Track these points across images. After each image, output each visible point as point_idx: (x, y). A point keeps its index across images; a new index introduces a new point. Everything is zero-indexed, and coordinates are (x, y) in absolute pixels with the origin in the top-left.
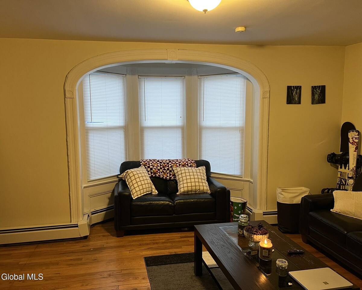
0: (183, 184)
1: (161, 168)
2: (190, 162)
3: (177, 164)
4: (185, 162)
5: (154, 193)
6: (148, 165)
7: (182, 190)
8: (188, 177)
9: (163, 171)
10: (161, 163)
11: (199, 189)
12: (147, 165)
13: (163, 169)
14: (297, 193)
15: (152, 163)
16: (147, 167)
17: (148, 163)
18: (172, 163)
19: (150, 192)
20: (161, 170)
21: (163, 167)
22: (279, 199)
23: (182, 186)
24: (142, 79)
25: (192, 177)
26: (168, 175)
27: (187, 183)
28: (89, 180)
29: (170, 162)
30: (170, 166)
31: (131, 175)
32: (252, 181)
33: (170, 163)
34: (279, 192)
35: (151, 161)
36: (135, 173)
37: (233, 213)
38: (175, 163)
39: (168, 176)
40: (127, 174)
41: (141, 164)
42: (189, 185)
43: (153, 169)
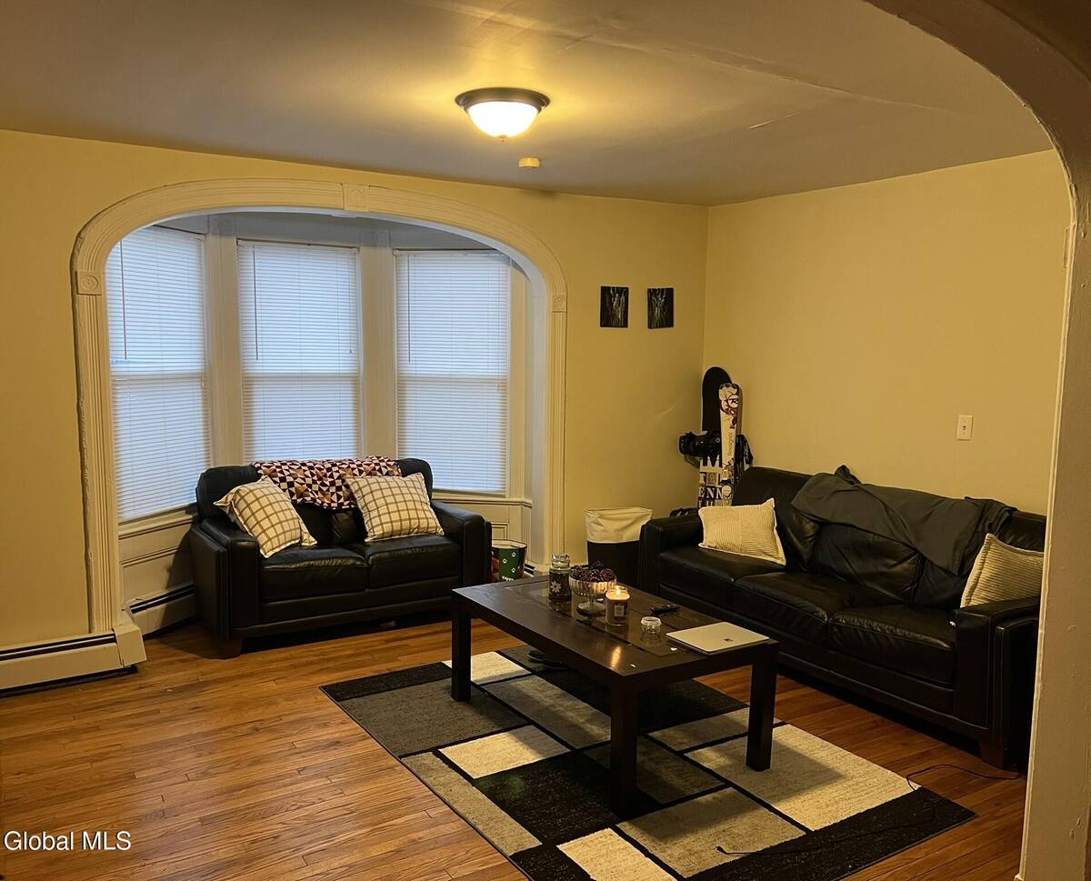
0: (379, 516)
1: (314, 482)
2: (384, 464)
3: (353, 469)
4: (373, 465)
5: (307, 544)
6: (280, 475)
7: (378, 531)
8: (390, 500)
9: (320, 489)
10: (311, 468)
11: (418, 527)
12: (277, 473)
13: (319, 482)
14: (628, 519)
15: (288, 470)
16: (277, 479)
17: (278, 470)
18: (340, 468)
19: (297, 541)
20: (316, 487)
21: (319, 480)
22: (592, 535)
23: (376, 521)
24: (248, 248)
25: (399, 498)
26: (334, 498)
27: (389, 513)
28: (121, 520)
29: (334, 465)
30: (336, 475)
31: (250, 498)
32: (530, 501)
33: (335, 469)
34: (593, 520)
35: (285, 464)
36: (259, 494)
37: (498, 574)
38: (349, 467)
39: (333, 502)
40: (238, 498)
41: (261, 472)
42: (395, 516)
43: (296, 485)
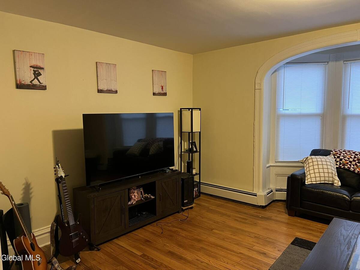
5: (336, 185)
6: (338, 155)
10: (356, 155)
15: (344, 154)
16: (336, 157)
19: (331, 182)
20: (354, 163)
24: (349, 63)
28: (276, 161)
41: (331, 153)
43: (344, 160)
